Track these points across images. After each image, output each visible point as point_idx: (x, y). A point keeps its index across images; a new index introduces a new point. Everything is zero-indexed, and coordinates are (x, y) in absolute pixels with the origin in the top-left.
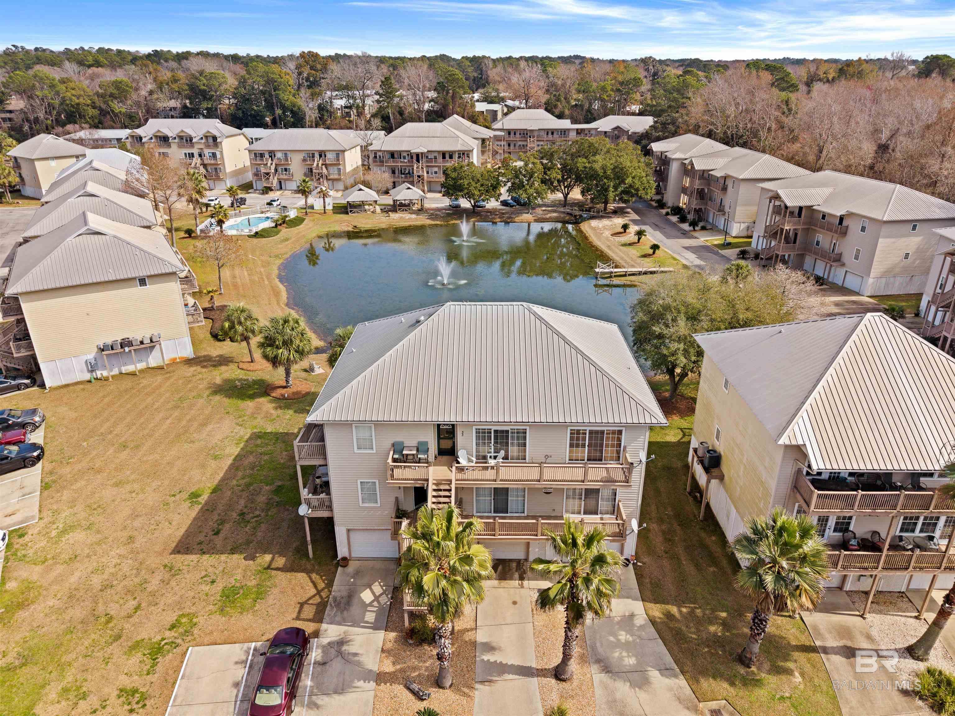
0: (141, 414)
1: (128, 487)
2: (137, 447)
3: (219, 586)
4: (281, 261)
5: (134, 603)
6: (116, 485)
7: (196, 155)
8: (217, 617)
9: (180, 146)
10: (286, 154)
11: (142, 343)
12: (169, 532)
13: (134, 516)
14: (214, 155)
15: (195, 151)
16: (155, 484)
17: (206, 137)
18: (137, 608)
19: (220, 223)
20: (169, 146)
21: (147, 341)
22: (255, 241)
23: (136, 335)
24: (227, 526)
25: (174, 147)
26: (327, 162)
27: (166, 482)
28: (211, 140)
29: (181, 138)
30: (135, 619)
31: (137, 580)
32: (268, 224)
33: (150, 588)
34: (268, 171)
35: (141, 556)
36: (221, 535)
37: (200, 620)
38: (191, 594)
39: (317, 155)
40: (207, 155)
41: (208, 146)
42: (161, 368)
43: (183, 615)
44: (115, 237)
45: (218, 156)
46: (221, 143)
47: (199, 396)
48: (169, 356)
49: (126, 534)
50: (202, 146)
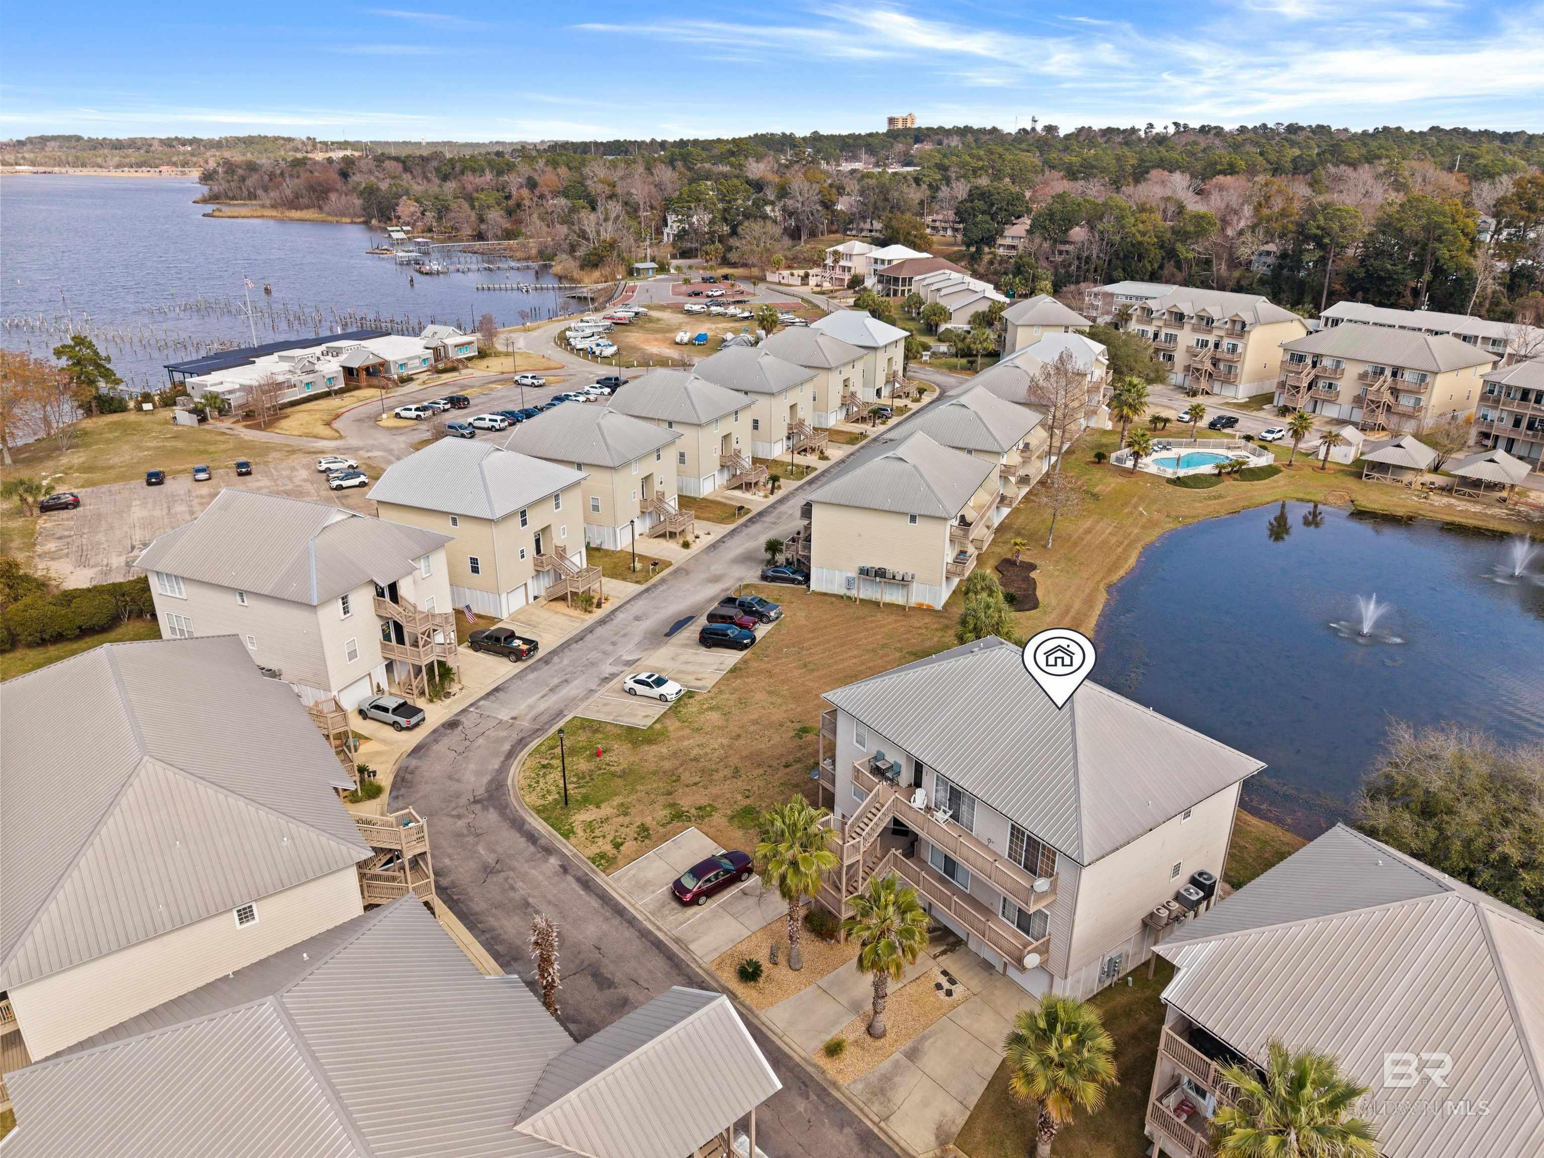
0: (842, 645)
1: (774, 699)
2: (812, 670)
3: (748, 802)
4: (1179, 526)
5: (697, 779)
6: (769, 693)
7: (1211, 345)
8: (725, 820)
9: (1195, 329)
10: (1338, 362)
11: (894, 578)
12: (763, 746)
13: (755, 722)
14: (1235, 346)
15: (1212, 339)
16: (793, 706)
17: (1234, 322)
18: (695, 784)
19: (1137, 455)
20: (1182, 327)
21: (899, 577)
23: (891, 567)
24: (798, 765)
25: (1187, 327)
27: (799, 709)
28: (1238, 327)
29: (1201, 318)
30: (687, 789)
31: (713, 767)
32: (1208, 469)
33: (716, 776)
34: (1297, 384)
35: (731, 752)
36: (788, 770)
37: (716, 815)
38: (729, 795)
39: (1388, 372)
40: (1225, 347)
41: (1230, 334)
42: (903, 608)
43: (710, 805)
45: (1239, 350)
46: (1249, 332)
47: (901, 650)
48: (914, 601)
49: (739, 731)
50: (1222, 333)
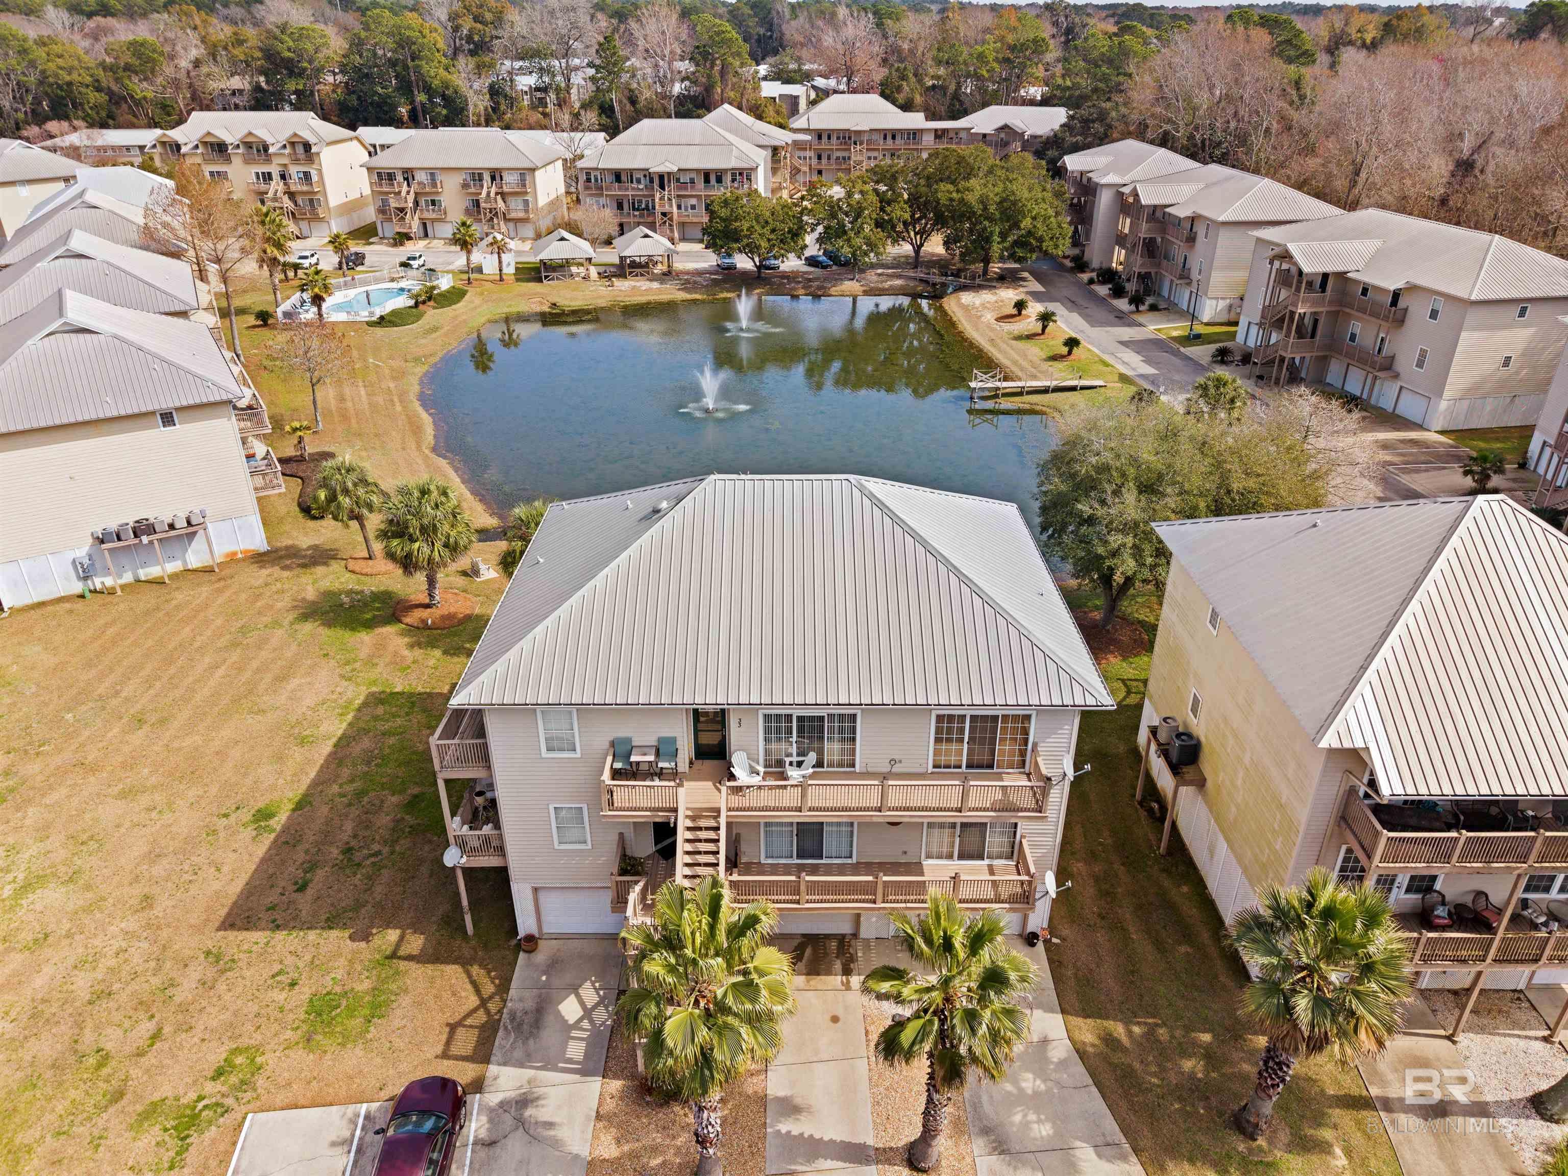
0: (169, 661)
1: (145, 800)
2: (163, 721)
3: (304, 992)
4: (425, 368)
5: (151, 1026)
6: (123, 795)
7: (276, 176)
8: (299, 1055)
9: (247, 161)
10: (432, 174)
11: (172, 527)
12: (216, 886)
13: (154, 856)
14: (307, 176)
15: (275, 171)
16: (192, 793)
17: (293, 144)
18: (156, 1036)
19: (317, 300)
20: (228, 160)
21: (181, 523)
22: (379, 331)
23: (160, 514)
24: (320, 873)
25: (237, 161)
26: (506, 189)
27: (214, 790)
28: (300, 149)
29: (248, 146)
30: (150, 1060)
31: (156, 981)
32: (402, 302)
33: (181, 995)
34: (402, 205)
35: (165, 934)
36: (310, 892)
37: (269, 1059)
38: (254, 1008)
39: (487, 177)
40: (295, 176)
41: (296, 161)
42: (209, 570)
43: (236, 1051)
44: (116, 337)
45: (315, 178)
46: (318, 154)
47: (276, 624)
48: (221, 550)
49: (138, 890)
50: (285, 161)
